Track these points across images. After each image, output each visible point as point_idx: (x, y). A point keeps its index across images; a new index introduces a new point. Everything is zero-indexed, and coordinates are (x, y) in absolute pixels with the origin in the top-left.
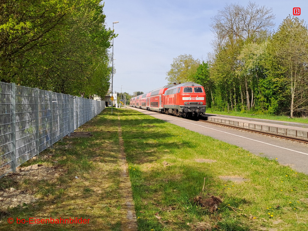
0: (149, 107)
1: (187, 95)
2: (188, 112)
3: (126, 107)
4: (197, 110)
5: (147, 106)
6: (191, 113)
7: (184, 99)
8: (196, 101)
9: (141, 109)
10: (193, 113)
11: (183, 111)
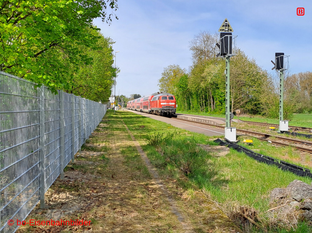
0: (142, 109)
1: (164, 101)
2: (165, 112)
3: (124, 110)
4: (170, 111)
5: (140, 109)
6: (166, 113)
7: (162, 104)
8: (169, 105)
9: (136, 111)
10: (168, 113)
11: (161, 112)
